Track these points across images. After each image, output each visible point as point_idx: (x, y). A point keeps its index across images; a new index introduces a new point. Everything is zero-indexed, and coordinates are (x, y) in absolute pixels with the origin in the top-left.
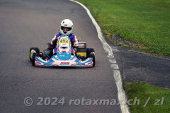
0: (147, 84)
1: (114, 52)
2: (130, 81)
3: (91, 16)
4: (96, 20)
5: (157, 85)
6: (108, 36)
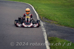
0: (57, 38)
1: (44, 25)
3: (34, 10)
4: (36, 11)
5: (61, 38)
6: (41, 18)
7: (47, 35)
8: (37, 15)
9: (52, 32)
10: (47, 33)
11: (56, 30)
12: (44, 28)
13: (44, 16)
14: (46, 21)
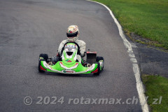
2: (147, 74)
3: (113, 16)
7: (140, 70)
10: (140, 66)
12: (134, 56)
14: (139, 40)
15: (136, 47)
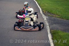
0: (60, 31)
2: (53, 30)
3: (38, 4)
6: (44, 12)
7: (50, 28)
8: (40, 9)
9: (54, 25)
10: (50, 27)
11: (58, 24)
12: (47, 22)
13: (47, 10)
14: (49, 15)
15: (48, 18)
